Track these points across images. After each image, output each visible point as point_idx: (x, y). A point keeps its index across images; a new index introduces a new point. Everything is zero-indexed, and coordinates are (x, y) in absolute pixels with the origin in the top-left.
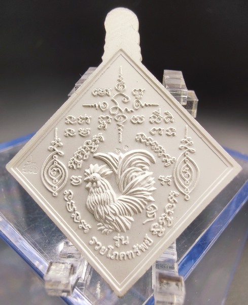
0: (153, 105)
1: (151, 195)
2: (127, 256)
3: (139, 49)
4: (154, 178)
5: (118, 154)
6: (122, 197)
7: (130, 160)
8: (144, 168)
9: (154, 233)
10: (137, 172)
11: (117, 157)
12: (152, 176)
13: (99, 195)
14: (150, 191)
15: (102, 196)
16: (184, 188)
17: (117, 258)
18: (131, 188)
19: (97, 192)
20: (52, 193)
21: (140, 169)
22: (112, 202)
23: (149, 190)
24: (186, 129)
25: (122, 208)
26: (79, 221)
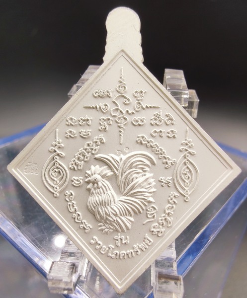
0: (154, 107)
1: (151, 196)
2: (128, 255)
3: (141, 50)
4: (154, 180)
5: (119, 156)
6: (123, 198)
7: (131, 162)
8: (144, 170)
9: (154, 233)
10: (138, 173)
11: (118, 158)
12: (153, 178)
13: (99, 196)
14: (150, 193)
15: (103, 197)
16: (184, 189)
17: (118, 257)
18: (131, 189)
19: (98, 193)
20: (53, 193)
21: (141, 171)
22: (113, 202)
23: (149, 191)
24: (186, 132)
25: (123, 209)
26: (80, 222)
